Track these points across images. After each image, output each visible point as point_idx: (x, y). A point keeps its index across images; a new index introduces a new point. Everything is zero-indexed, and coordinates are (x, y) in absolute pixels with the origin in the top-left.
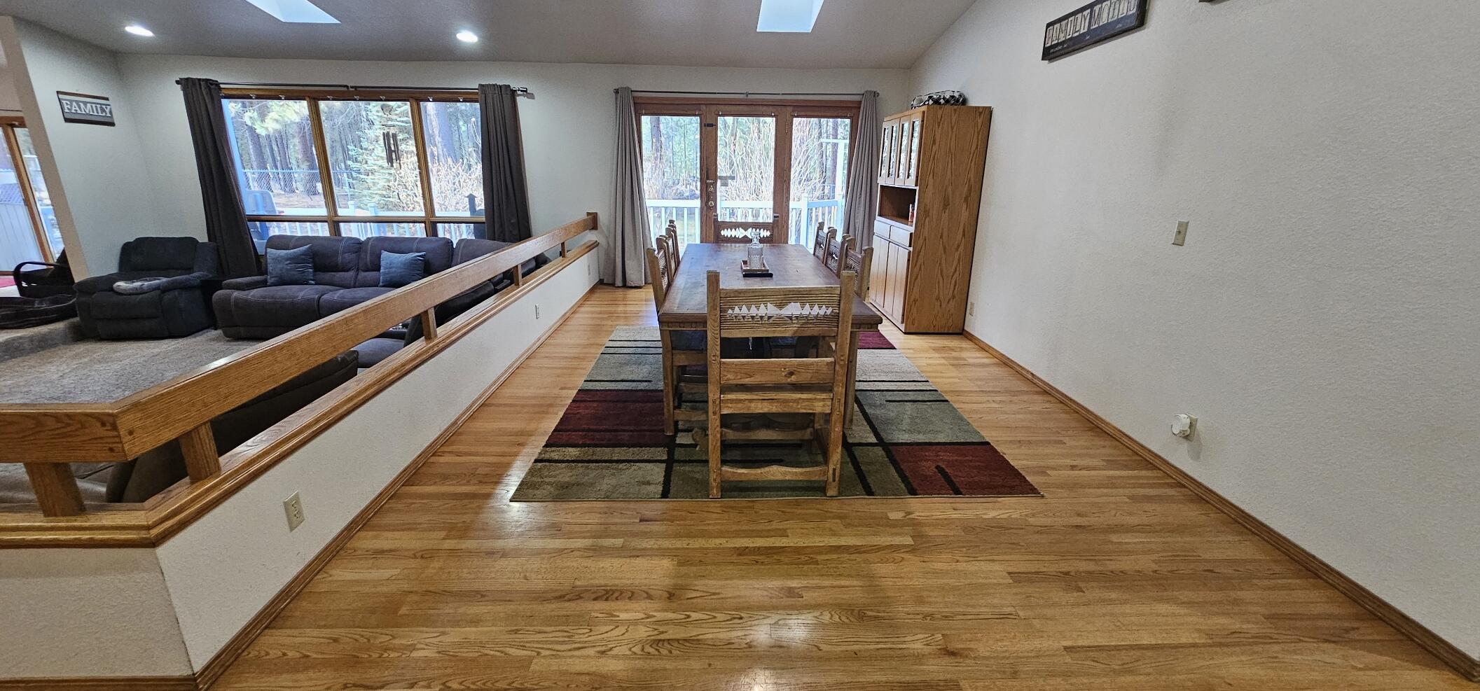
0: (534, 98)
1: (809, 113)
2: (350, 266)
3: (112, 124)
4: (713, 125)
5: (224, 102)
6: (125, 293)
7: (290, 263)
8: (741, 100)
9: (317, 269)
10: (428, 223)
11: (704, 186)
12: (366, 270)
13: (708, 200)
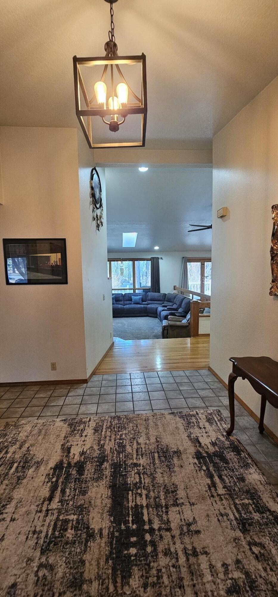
2: (122, 300)
9: (116, 301)
10: (134, 290)
11: (202, 279)
12: (126, 301)
13: (202, 282)
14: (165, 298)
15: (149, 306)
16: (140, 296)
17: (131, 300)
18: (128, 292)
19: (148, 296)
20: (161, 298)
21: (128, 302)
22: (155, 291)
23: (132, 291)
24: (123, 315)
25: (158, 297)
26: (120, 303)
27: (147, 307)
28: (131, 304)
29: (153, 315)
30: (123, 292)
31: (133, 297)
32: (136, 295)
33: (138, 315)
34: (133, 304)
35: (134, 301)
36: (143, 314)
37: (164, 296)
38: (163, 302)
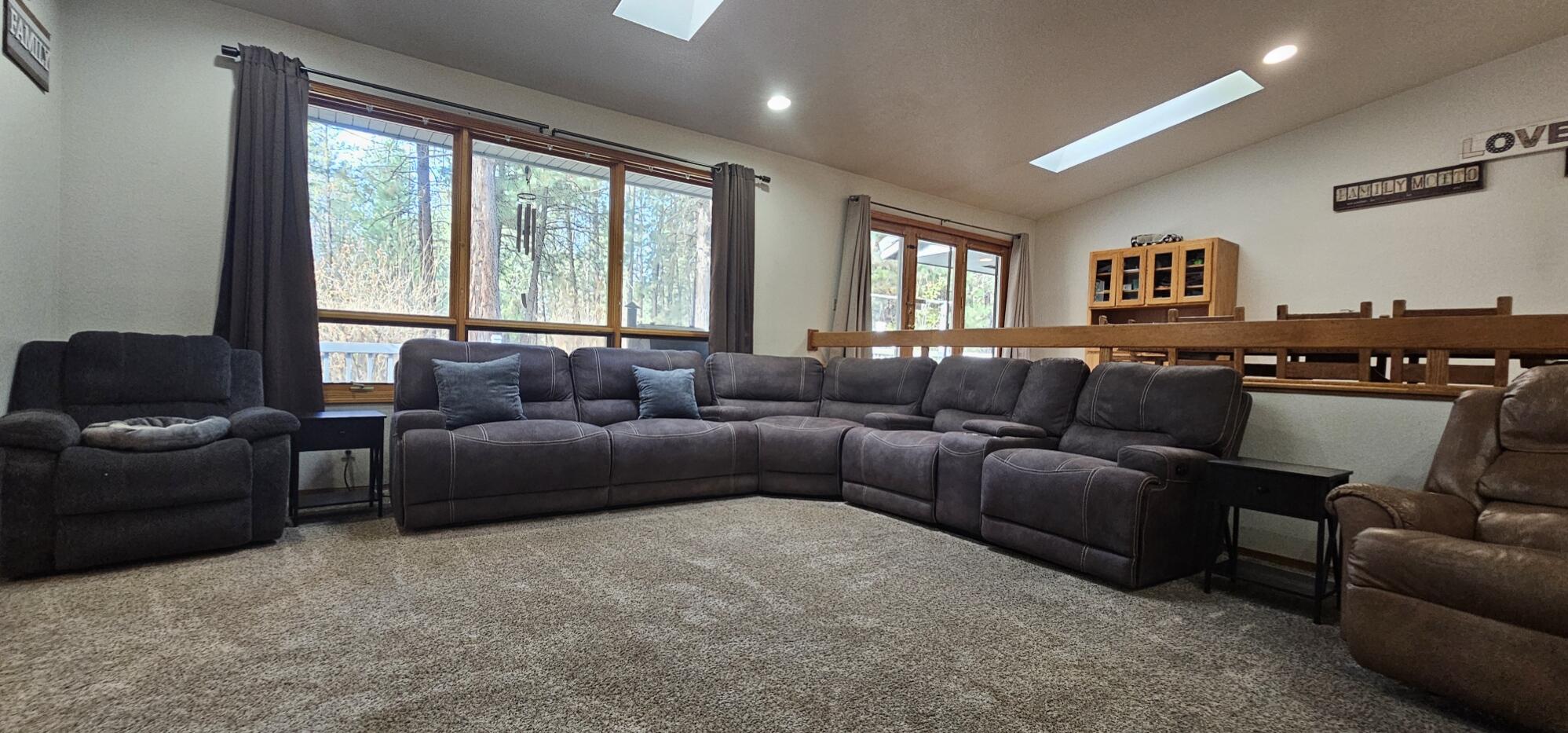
0: (768, 191)
1: (977, 247)
2: (566, 390)
3: (43, 87)
4: (914, 248)
7: (493, 384)
8: (936, 226)
9: (526, 395)
10: (617, 335)
11: (905, 308)
12: (595, 396)
13: (907, 323)
14: (821, 385)
15: (768, 425)
17: (632, 391)
19: (718, 370)
20: (802, 387)
21: (609, 405)
25: (780, 374)
26: (555, 407)
27: (757, 437)
28: (634, 416)
29: (806, 485)
31: (642, 371)
33: (705, 487)
34: (654, 417)
35: (654, 400)
36: (733, 483)
37: (815, 372)
38: (814, 403)
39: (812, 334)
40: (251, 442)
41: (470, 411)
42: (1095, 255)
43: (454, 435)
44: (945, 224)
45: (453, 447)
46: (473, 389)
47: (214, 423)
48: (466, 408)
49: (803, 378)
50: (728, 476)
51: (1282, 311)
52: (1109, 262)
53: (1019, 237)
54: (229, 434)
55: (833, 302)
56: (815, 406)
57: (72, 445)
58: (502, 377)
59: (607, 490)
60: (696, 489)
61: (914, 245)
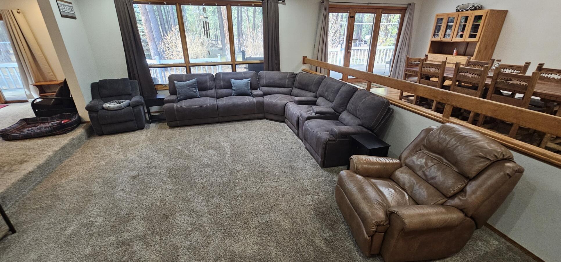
0: (285, 5)
1: (388, 12)
2: (212, 87)
3: (74, 18)
4: (353, 17)
5: (134, 5)
6: (113, 109)
7: (189, 88)
8: (365, 6)
9: (200, 90)
10: (234, 65)
11: (347, 43)
12: (221, 88)
13: (348, 49)
14: (293, 82)
15: (267, 99)
16: (246, 78)
17: (230, 86)
18: (220, 69)
19: (260, 77)
20: (286, 83)
21: (225, 91)
22: (272, 67)
23: (228, 69)
24: (217, 119)
25: (280, 79)
26: (209, 92)
27: (263, 102)
28: (230, 95)
29: (276, 118)
30: (214, 71)
31: (233, 81)
32: (239, 76)
33: (247, 117)
34: (236, 96)
35: (236, 90)
36: (256, 116)
37: (292, 77)
38: (290, 89)
39: (304, 58)
40: (132, 108)
41: (184, 96)
42: (438, 15)
43: (175, 105)
44: (369, 5)
45: (175, 109)
46: (184, 90)
47: (125, 102)
48: (183, 95)
49: (287, 80)
50: (255, 113)
51: (457, 65)
52: (442, 19)
53: (410, 4)
54: (129, 105)
55: (314, 45)
56: (290, 90)
57: (100, 110)
58: (191, 86)
59: (218, 118)
60: (244, 118)
61: (354, 16)
